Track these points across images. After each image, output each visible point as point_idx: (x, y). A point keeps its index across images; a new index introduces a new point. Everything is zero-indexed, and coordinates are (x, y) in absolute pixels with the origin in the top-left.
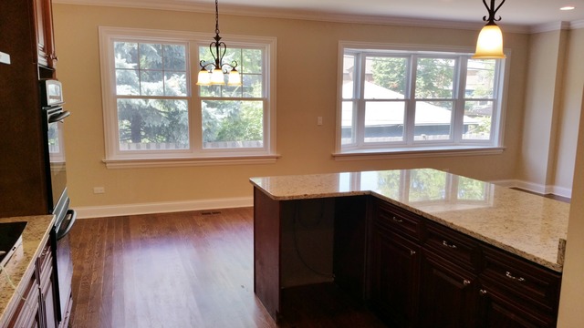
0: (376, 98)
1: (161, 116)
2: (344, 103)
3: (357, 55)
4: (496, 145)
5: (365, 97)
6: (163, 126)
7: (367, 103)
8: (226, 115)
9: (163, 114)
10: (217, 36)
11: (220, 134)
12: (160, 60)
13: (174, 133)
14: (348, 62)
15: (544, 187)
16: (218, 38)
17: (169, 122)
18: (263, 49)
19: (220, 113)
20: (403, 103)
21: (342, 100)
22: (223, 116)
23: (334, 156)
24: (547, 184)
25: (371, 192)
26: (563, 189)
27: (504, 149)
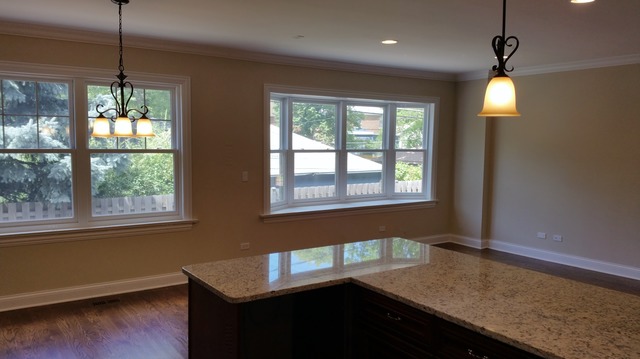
0: (305, 149)
1: (23, 168)
2: (272, 155)
3: (283, 100)
4: (429, 198)
5: (294, 148)
6: (26, 181)
7: (296, 154)
8: (110, 166)
9: (26, 166)
10: (122, 73)
11: (100, 187)
12: (23, 98)
13: (42, 189)
14: (274, 108)
15: (480, 241)
16: (122, 77)
17: (34, 176)
18: (173, 90)
19: (102, 164)
20: (334, 154)
21: (270, 151)
22: (107, 168)
23: (262, 219)
24: (482, 238)
25: (351, 279)
26: (499, 242)
27: (437, 202)
